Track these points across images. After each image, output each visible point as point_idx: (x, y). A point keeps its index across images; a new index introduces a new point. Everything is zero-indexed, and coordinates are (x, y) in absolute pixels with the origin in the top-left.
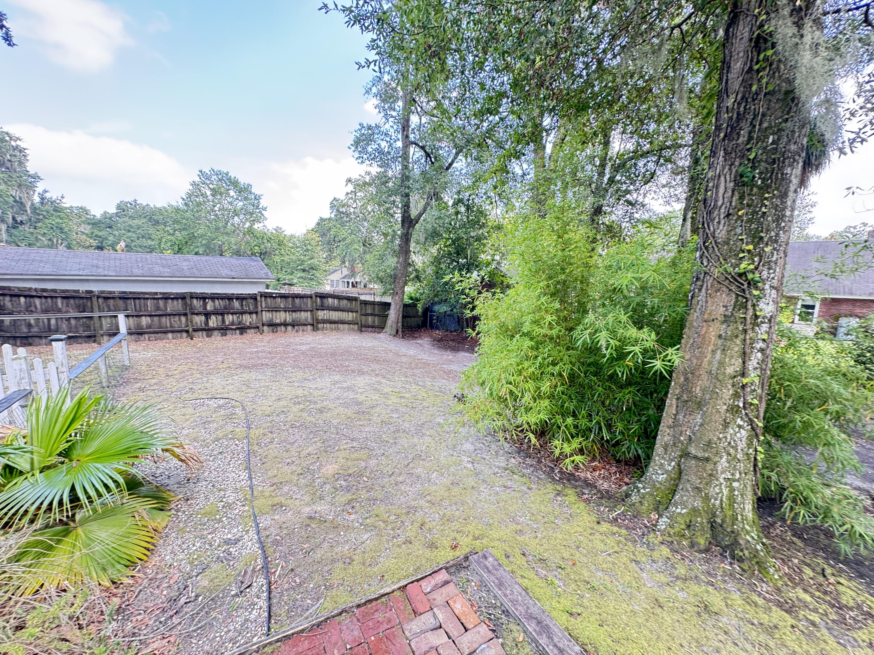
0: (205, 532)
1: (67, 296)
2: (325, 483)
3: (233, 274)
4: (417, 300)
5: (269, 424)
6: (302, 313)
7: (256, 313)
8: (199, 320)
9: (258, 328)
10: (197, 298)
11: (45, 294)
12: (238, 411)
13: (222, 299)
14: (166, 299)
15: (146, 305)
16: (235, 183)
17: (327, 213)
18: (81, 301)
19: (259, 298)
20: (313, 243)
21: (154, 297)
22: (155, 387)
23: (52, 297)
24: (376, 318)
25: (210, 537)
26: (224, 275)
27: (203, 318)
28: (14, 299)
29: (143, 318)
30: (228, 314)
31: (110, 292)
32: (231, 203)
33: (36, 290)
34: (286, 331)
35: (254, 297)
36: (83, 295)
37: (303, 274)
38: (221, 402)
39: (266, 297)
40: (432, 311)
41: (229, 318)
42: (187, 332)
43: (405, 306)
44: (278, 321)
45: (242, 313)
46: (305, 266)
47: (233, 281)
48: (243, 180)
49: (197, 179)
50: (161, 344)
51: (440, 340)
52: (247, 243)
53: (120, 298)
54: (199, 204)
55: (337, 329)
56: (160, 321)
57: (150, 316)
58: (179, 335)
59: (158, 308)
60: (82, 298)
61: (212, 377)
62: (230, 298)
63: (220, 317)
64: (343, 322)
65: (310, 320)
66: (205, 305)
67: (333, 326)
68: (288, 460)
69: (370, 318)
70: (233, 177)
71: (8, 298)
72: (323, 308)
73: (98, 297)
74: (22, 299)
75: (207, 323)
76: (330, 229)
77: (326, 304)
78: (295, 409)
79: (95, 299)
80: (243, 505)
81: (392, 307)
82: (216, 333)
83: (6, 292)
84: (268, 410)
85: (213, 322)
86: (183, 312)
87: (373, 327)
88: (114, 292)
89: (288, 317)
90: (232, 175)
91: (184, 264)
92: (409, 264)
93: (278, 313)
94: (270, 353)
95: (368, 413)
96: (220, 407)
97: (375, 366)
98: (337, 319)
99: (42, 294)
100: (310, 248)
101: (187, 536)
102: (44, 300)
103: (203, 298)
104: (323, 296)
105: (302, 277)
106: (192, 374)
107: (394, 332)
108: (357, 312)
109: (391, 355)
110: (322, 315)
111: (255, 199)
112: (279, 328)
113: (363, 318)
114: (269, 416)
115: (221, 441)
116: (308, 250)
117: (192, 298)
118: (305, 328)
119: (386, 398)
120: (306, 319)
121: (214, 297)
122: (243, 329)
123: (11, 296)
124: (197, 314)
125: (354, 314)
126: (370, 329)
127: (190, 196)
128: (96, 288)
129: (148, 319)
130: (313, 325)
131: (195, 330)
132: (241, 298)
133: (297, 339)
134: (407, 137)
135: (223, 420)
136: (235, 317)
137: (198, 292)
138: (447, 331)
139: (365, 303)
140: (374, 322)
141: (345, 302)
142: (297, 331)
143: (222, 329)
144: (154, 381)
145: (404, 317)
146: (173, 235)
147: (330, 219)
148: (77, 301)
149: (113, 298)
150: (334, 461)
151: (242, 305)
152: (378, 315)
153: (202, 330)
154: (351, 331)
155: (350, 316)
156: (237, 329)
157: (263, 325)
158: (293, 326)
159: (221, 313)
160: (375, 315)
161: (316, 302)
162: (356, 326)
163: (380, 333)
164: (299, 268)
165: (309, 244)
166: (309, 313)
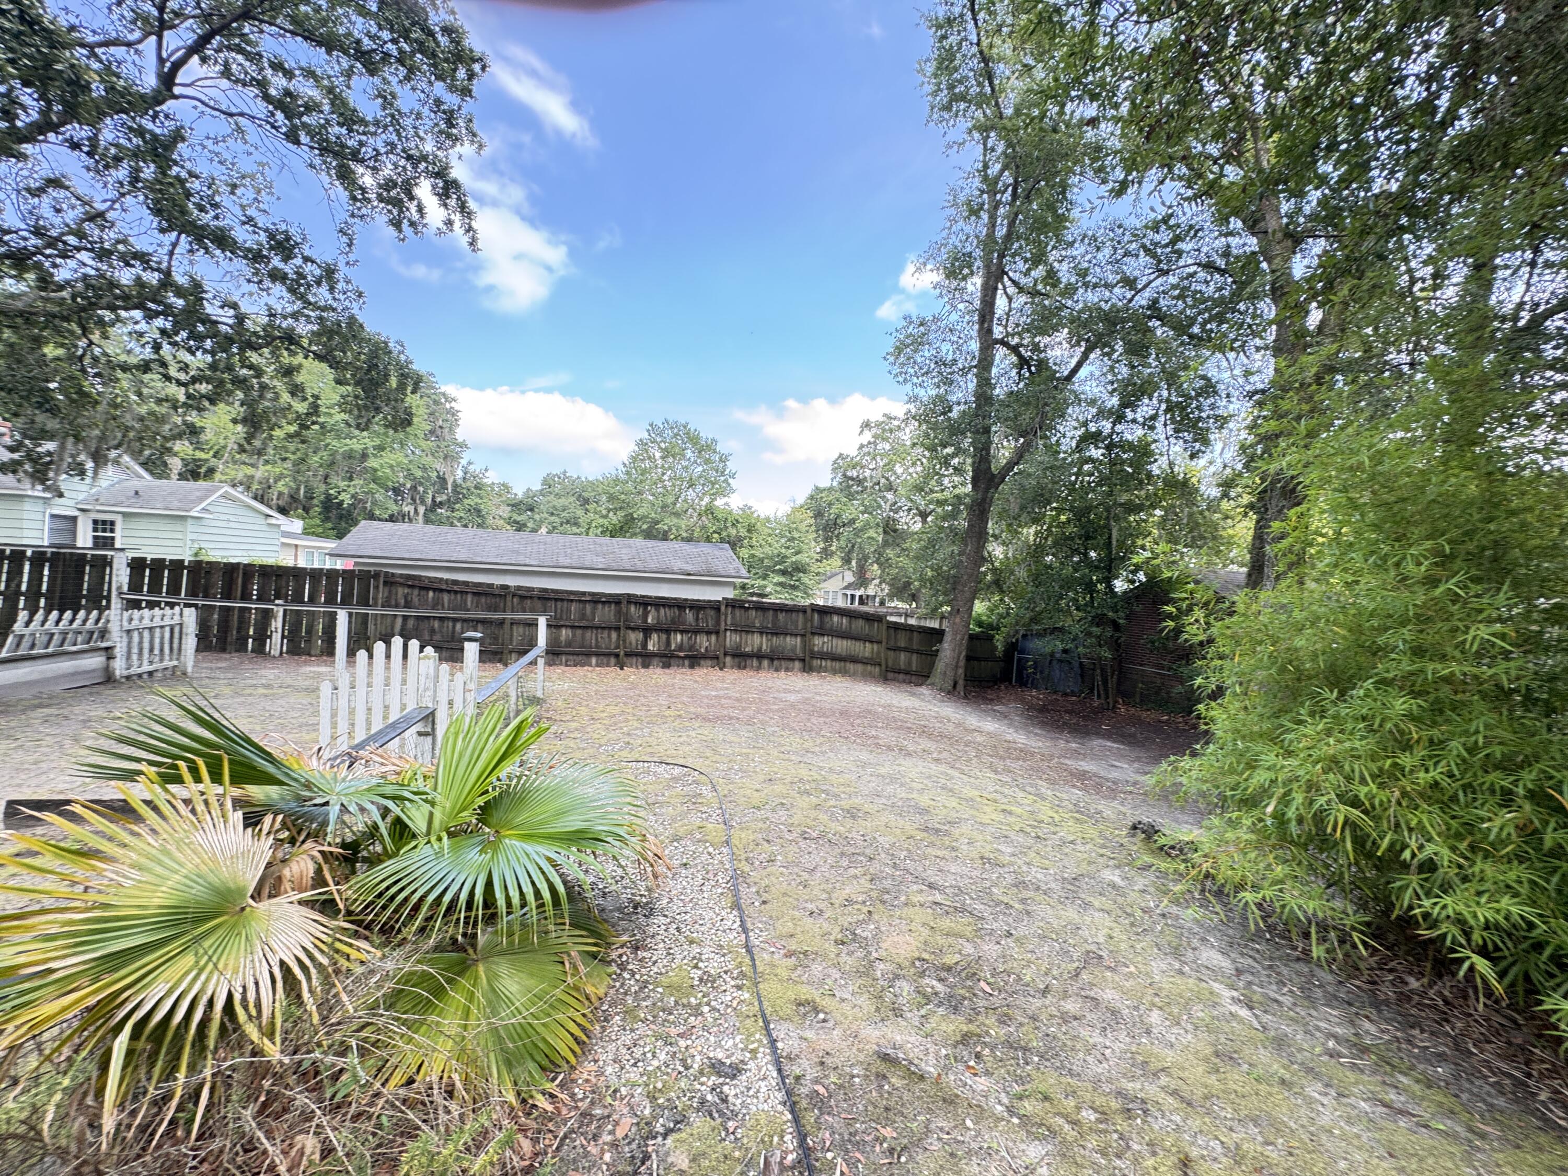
0: (673, 1031)
1: (480, 592)
2: (897, 977)
3: (689, 568)
4: (991, 627)
5: (760, 825)
6: (788, 638)
7: (717, 633)
8: (634, 637)
9: (717, 658)
10: (636, 603)
11: (455, 588)
12: (705, 790)
13: (670, 606)
14: (596, 602)
15: (569, 611)
16: (694, 439)
17: (826, 480)
18: (493, 600)
19: (723, 608)
20: (802, 527)
21: (580, 598)
22: (576, 735)
24: (915, 656)
25: (682, 1043)
26: (676, 569)
27: (641, 635)
28: (422, 592)
29: (564, 631)
30: (675, 631)
31: (529, 589)
32: (685, 468)
33: (447, 582)
34: (759, 668)
35: (715, 606)
36: (497, 591)
38: (677, 771)
39: (733, 607)
40: (1022, 652)
41: (677, 639)
42: (617, 656)
43: (972, 637)
44: (748, 650)
45: (696, 632)
46: (787, 565)
47: (688, 579)
48: (706, 434)
49: (645, 435)
50: (580, 671)
51: (1042, 710)
52: (703, 527)
54: (644, 472)
55: (844, 672)
56: (583, 636)
57: (572, 627)
58: (605, 660)
59: (583, 617)
60: (496, 596)
61: (656, 728)
62: (680, 605)
63: (664, 636)
64: (854, 660)
65: (799, 652)
66: (646, 615)
67: (837, 665)
68: (810, 906)
69: (903, 656)
70: (692, 430)
71: (416, 592)
72: (822, 632)
73: (514, 595)
74: (431, 594)
75: (645, 645)
76: (830, 504)
77: (829, 626)
78: (803, 802)
79: (509, 598)
80: (739, 988)
81: (948, 638)
82: (655, 661)
83: (417, 583)
84: (756, 798)
85: (652, 645)
86: (615, 624)
87: (907, 673)
88: (532, 589)
89: (765, 644)
90: (692, 427)
91: (624, 551)
92: (983, 558)
93: (750, 636)
94: (737, 700)
95: (947, 833)
96: (675, 779)
97: (925, 743)
98: (844, 654)
99: (453, 588)
100: (798, 536)
101: (641, 1028)
102: (453, 596)
103: (645, 603)
104: (824, 612)
105: (780, 584)
106: (627, 721)
107: (948, 686)
108: (879, 642)
109: (951, 727)
110: (819, 643)
111: (720, 460)
112: (748, 662)
113: (891, 654)
114: (758, 808)
115: (683, 842)
116: (792, 539)
117: (629, 602)
118: (790, 664)
119: (972, 807)
120: (793, 649)
121: (659, 603)
122: (694, 659)
123: (421, 588)
124: (633, 629)
125: (875, 646)
126: (901, 676)
127: (634, 459)
128: (512, 581)
129: (570, 632)
130: (803, 661)
131: (627, 655)
132: (697, 606)
133: (779, 683)
134: (990, 331)
135: (682, 804)
136: (685, 638)
137: (639, 594)
138: (1055, 692)
139: (896, 627)
140: (910, 663)
141: (861, 622)
142: (777, 670)
143: (665, 656)
144: (574, 725)
145: (969, 658)
146: (606, 517)
147: (830, 489)
148: (488, 599)
150: (905, 928)
152: (918, 652)
153: (637, 655)
154: (867, 677)
155: (866, 650)
156: (686, 657)
157: (725, 654)
158: (772, 660)
159: (666, 630)
160: (912, 651)
161: (812, 621)
162: (877, 669)
163: (921, 685)
164: (777, 568)
165: (796, 528)
166: (799, 639)
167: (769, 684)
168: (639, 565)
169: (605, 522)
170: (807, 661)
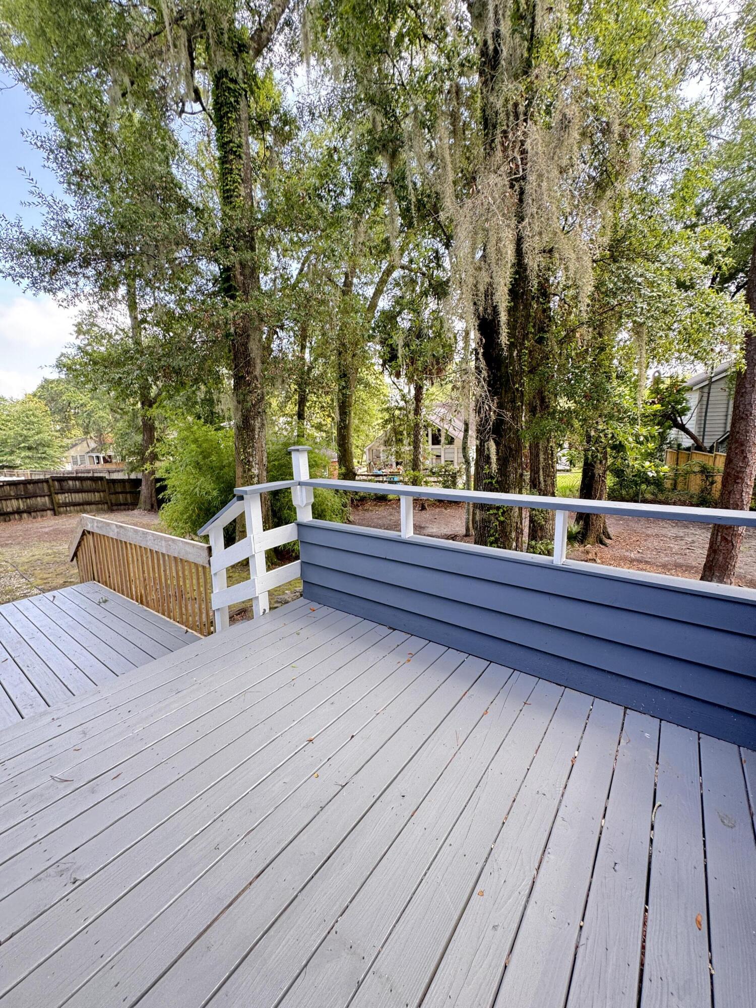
6: (39, 499)
20: (37, 412)
24: (128, 496)
34: (21, 519)
37: (30, 454)
44: (9, 510)
46: (31, 442)
55: (84, 511)
64: (89, 503)
65: (49, 505)
67: (78, 508)
69: (121, 496)
72: (63, 491)
77: (67, 487)
81: (143, 483)
87: (125, 504)
89: (22, 505)
93: (8, 502)
98: (81, 501)
100: (36, 420)
104: (61, 480)
105: (28, 457)
107: (149, 507)
108: (104, 491)
110: (61, 498)
112: (12, 517)
113: (113, 496)
116: (33, 423)
118: (45, 513)
120: (44, 505)
125: (102, 494)
126: (122, 507)
130: (53, 509)
133: (36, 525)
139: (114, 481)
140: (126, 499)
141: (89, 482)
142: (34, 518)
147: (59, 381)
152: (130, 492)
154: (99, 511)
155: (97, 496)
158: (29, 513)
160: (127, 493)
161: (54, 486)
162: (106, 506)
163: (133, 510)
164: (23, 445)
165: (33, 414)
166: (47, 498)
167: (30, 526)
170: (55, 509)
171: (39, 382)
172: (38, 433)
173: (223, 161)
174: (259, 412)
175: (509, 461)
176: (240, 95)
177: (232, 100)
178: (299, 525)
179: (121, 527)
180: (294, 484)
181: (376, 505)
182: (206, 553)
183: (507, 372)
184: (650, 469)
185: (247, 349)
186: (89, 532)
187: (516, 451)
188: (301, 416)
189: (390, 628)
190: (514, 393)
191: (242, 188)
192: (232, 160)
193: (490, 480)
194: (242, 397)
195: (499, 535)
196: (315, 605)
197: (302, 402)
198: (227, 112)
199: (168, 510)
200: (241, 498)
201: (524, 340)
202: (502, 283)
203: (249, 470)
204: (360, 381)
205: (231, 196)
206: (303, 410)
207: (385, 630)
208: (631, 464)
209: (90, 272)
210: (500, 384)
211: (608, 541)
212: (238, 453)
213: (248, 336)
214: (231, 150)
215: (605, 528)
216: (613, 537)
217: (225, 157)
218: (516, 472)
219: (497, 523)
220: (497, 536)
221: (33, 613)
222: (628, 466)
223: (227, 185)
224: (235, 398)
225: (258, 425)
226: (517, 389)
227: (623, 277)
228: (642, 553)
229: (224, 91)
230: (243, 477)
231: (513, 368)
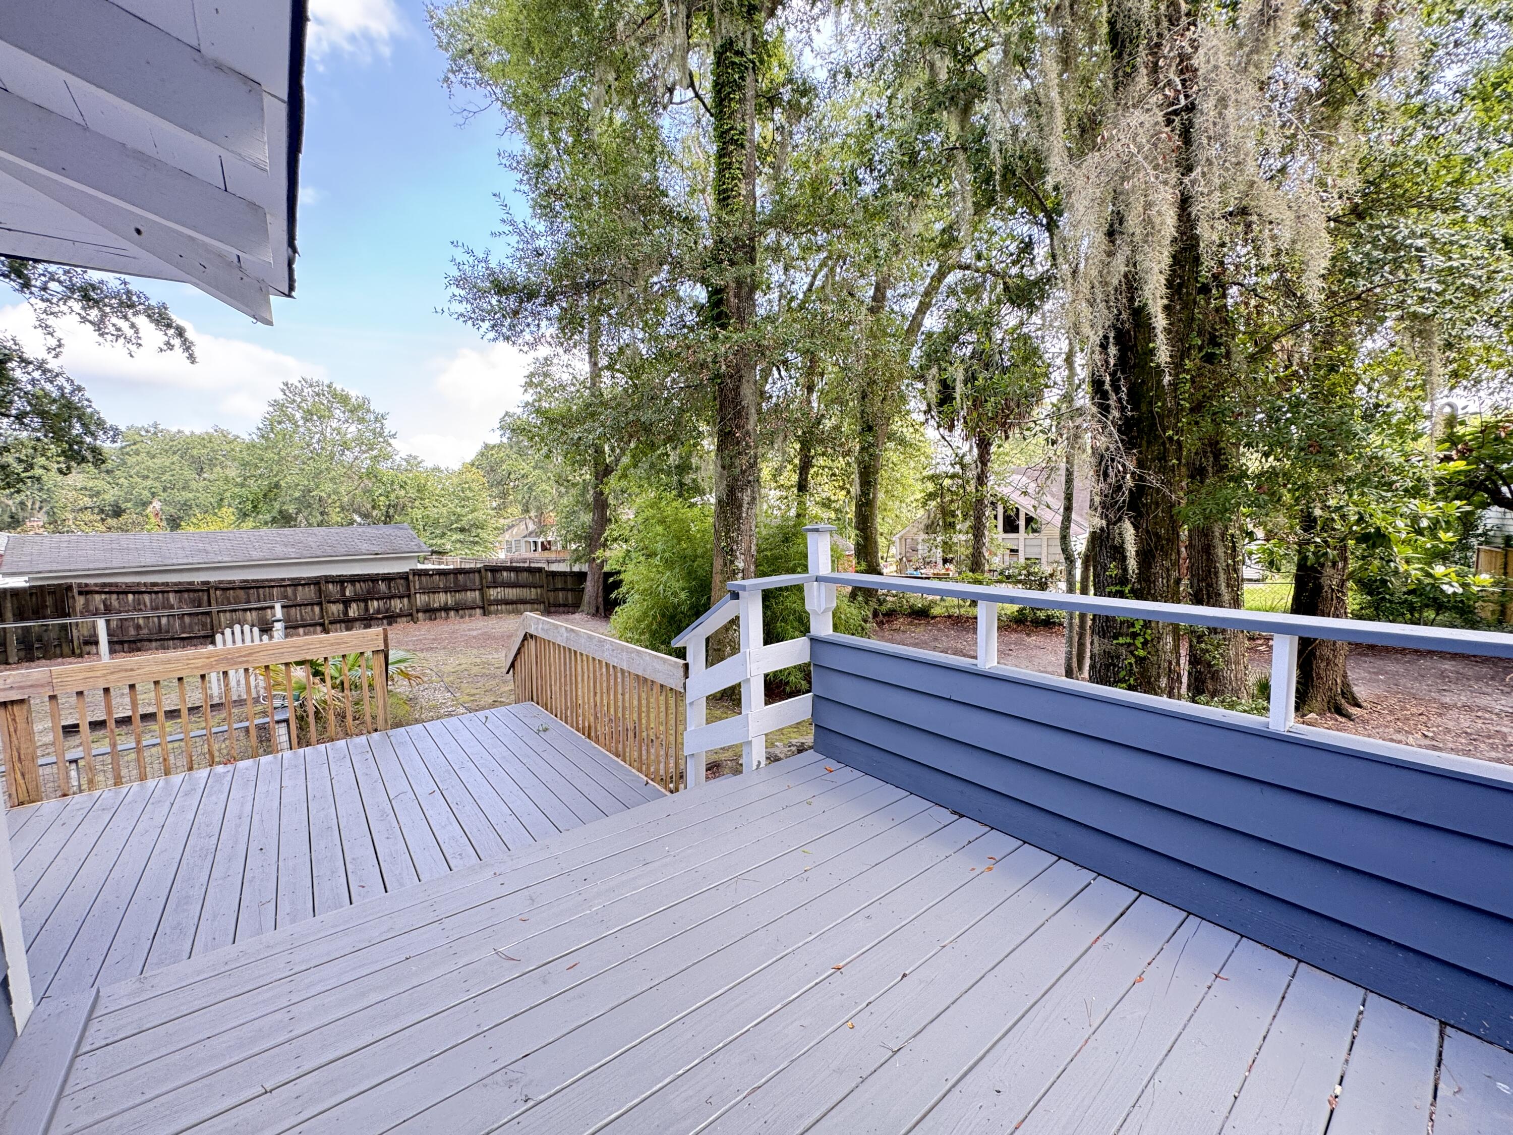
1: (182, 590)
3: (376, 549)
6: (469, 593)
7: (409, 596)
8: (335, 609)
9: (411, 615)
10: (333, 582)
11: (156, 589)
13: (364, 581)
14: (296, 585)
16: (342, 399)
18: (196, 595)
19: (411, 577)
20: (474, 486)
21: (281, 584)
23: (163, 592)
24: (569, 594)
26: (364, 551)
27: (341, 607)
28: (121, 596)
30: (372, 599)
31: (230, 582)
32: (338, 431)
33: (145, 584)
34: (447, 618)
35: (405, 577)
36: (199, 587)
37: (461, 537)
39: (420, 575)
41: (374, 605)
42: (322, 625)
44: (436, 605)
45: (391, 597)
46: (464, 523)
47: (377, 557)
48: (355, 393)
49: (280, 396)
52: (366, 491)
53: (241, 588)
54: (285, 436)
55: (517, 612)
58: (311, 629)
59: (286, 598)
60: (198, 591)
62: (373, 579)
63: (362, 605)
64: (524, 602)
65: (479, 602)
66: (343, 590)
67: (510, 607)
69: (560, 594)
70: (339, 388)
71: (114, 596)
72: (495, 585)
73: (216, 589)
74: (130, 597)
75: (346, 613)
76: (501, 461)
77: (500, 580)
79: (212, 592)
81: (589, 578)
82: (357, 624)
83: (113, 589)
85: (353, 611)
86: (316, 600)
87: (565, 605)
89: (450, 599)
90: (338, 386)
93: (436, 595)
98: (515, 598)
99: (154, 590)
100: (471, 495)
102: (154, 596)
103: (341, 581)
104: (495, 570)
105: (459, 541)
107: (593, 610)
108: (542, 587)
110: (493, 593)
111: (376, 420)
112: (438, 614)
113: (552, 594)
116: (469, 498)
117: (327, 582)
118: (473, 612)
120: (474, 601)
121: (354, 580)
122: (392, 619)
123: (118, 593)
124: (334, 602)
125: (539, 590)
126: (561, 609)
127: (272, 422)
128: (213, 577)
130: (483, 608)
131: (331, 623)
132: (388, 578)
133: (464, 626)
136: (381, 603)
137: (334, 574)
139: (554, 574)
140: (567, 599)
141: (525, 574)
142: (462, 617)
143: (366, 619)
146: (242, 485)
147: (500, 446)
148: (191, 595)
149: (233, 589)
151: (390, 588)
152: (572, 590)
153: (340, 622)
155: (533, 593)
156: (384, 618)
157: (418, 611)
158: (457, 611)
159: (364, 599)
160: (568, 590)
161: (486, 578)
162: (543, 606)
163: (573, 613)
164: (454, 526)
165: (469, 488)
166: (477, 593)
167: (457, 627)
168: (329, 551)
169: (244, 491)
170: (485, 608)
171: (478, 448)
172: (472, 512)
173: (722, 154)
174: (749, 482)
175: (1154, 557)
176: (747, 68)
177: (736, 76)
178: (813, 640)
179: (572, 630)
180: (809, 580)
181: (911, 623)
182: (681, 672)
183: (1151, 412)
184: (1446, 580)
185: (737, 394)
186: (531, 636)
187: (1168, 540)
188: (802, 487)
189: (954, 812)
190: (1164, 444)
191: (742, 186)
192: (731, 152)
193: (1118, 588)
194: (728, 461)
195: (1135, 680)
196: (832, 764)
197: (805, 467)
198: (729, 93)
199: (621, 615)
200: (735, 596)
201: (1182, 359)
202: (1156, 269)
203: (732, 562)
204: (891, 437)
205: (729, 197)
206: (806, 479)
207: (946, 816)
208: (1401, 570)
209: (555, 311)
210: (1138, 431)
211: (1353, 710)
212: (718, 539)
213: (741, 377)
214: (732, 139)
215: (1346, 685)
216: (1364, 704)
217: (723, 149)
218: (1169, 576)
219: (1133, 661)
220: (1132, 682)
221: (464, 736)
222: (1396, 572)
223: (724, 183)
224: (719, 463)
225: (746, 499)
226: (1170, 438)
227: (1384, 241)
228: (1433, 739)
229: (727, 67)
230: (722, 572)
231: (1163, 405)
